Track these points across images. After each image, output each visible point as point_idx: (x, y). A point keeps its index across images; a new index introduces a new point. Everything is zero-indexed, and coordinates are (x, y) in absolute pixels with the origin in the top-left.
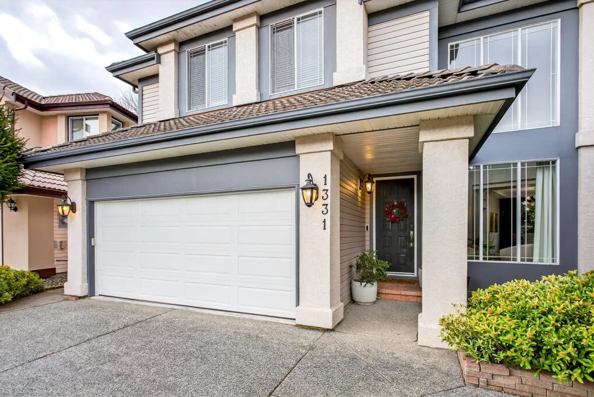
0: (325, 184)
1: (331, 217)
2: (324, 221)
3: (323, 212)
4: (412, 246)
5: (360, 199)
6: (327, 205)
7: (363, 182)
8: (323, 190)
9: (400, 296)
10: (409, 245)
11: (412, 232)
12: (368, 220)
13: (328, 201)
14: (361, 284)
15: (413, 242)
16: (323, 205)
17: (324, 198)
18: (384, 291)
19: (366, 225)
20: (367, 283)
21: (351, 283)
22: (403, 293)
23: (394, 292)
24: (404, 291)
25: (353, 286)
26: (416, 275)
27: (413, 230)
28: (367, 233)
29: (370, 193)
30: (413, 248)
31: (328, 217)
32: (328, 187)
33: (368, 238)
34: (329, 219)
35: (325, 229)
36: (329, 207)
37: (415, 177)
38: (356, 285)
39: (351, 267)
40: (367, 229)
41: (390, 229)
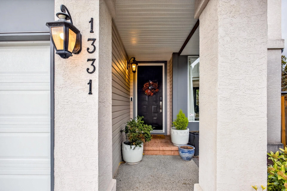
0: (92, 32)
1: (100, 77)
2: (90, 83)
3: (88, 69)
4: (161, 111)
5: (127, 77)
6: (94, 60)
7: (129, 63)
8: (89, 40)
9: (159, 151)
10: (159, 111)
11: (161, 103)
12: (132, 94)
13: (96, 55)
14: (131, 148)
15: (162, 109)
16: (89, 60)
17: (89, 51)
18: (147, 148)
19: (131, 97)
20: (136, 145)
21: (121, 145)
22: (161, 148)
23: (155, 148)
24: (162, 147)
25: (124, 149)
26: (164, 132)
27: (162, 101)
28: (132, 103)
29: (134, 72)
30: (162, 113)
31: (95, 77)
32: (96, 35)
33: (132, 107)
34: (97, 80)
35: (90, 93)
36: (96, 64)
37: (163, 65)
38: (127, 147)
39: (121, 131)
40: (132, 100)
41: (147, 100)
